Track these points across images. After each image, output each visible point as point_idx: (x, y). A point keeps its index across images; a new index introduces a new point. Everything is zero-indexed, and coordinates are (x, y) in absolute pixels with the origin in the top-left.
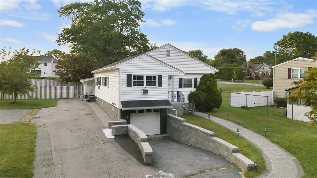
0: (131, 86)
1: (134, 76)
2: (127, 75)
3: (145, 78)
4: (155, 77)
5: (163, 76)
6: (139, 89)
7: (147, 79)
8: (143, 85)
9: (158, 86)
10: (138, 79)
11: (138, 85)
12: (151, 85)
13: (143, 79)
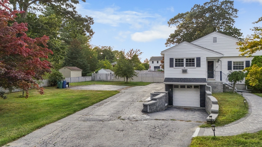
0: (173, 67)
1: (176, 60)
2: (170, 59)
3: (185, 60)
4: (194, 59)
5: (201, 58)
6: (180, 69)
7: (186, 62)
8: (183, 66)
9: (197, 67)
10: (179, 62)
11: (179, 66)
12: (190, 66)
13: (183, 62)
